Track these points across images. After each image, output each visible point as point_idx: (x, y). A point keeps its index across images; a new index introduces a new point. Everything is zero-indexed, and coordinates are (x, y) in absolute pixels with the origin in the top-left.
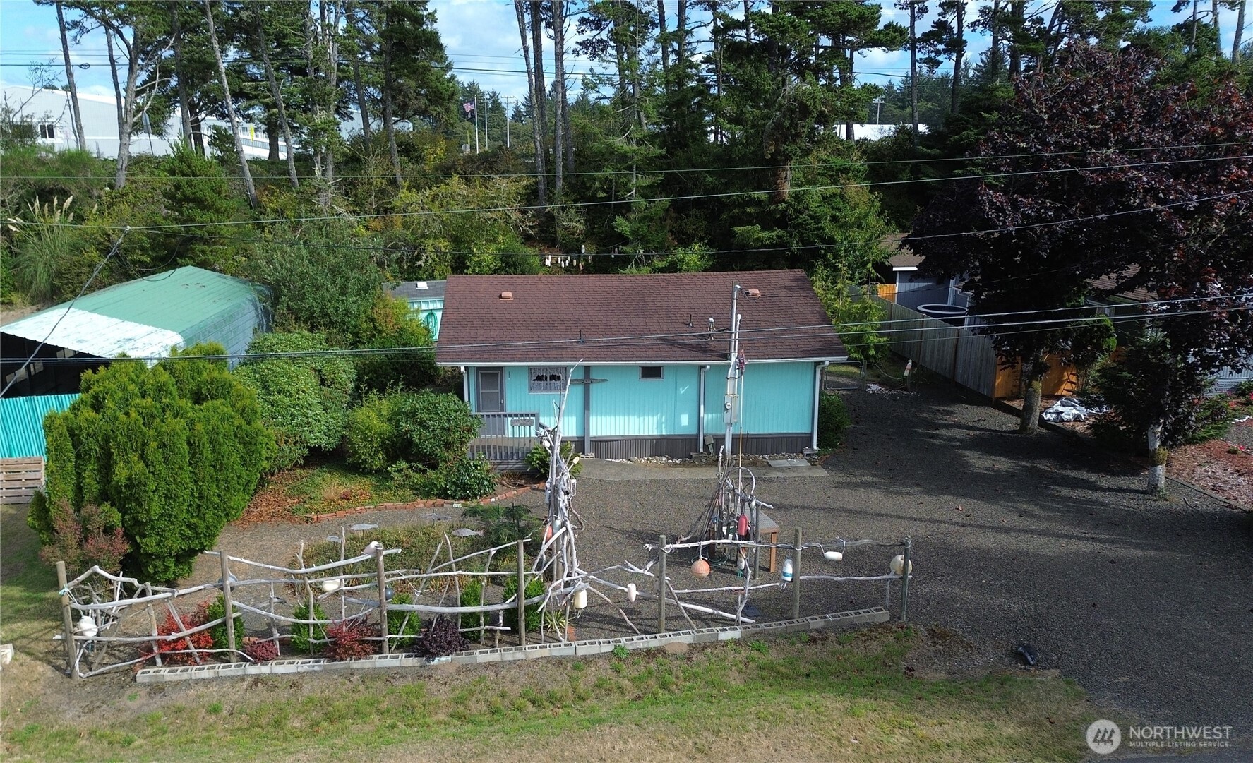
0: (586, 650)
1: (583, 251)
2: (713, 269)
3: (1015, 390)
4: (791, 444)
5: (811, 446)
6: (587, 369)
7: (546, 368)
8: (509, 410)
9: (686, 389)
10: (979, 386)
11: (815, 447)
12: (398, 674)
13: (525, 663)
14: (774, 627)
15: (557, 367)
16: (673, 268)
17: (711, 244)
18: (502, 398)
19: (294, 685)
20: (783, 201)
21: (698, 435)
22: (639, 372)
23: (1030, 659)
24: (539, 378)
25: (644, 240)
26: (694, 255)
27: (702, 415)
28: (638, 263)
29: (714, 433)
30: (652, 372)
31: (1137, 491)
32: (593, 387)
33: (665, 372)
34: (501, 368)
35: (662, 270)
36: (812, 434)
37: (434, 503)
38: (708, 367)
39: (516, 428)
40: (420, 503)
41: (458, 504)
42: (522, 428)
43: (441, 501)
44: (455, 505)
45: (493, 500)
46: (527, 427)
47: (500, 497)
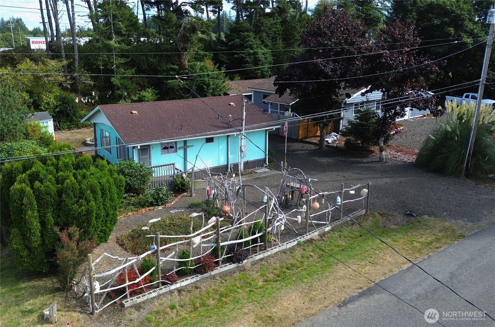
0: (290, 245)
1: (94, 94)
2: (158, 100)
3: (306, 135)
4: (260, 163)
5: (266, 163)
6: (185, 142)
7: (168, 143)
8: (153, 165)
9: (223, 146)
10: (291, 135)
11: (267, 163)
12: (231, 273)
13: (273, 256)
14: (338, 223)
15: (171, 142)
16: (140, 100)
17: (155, 88)
18: (150, 159)
19: (197, 288)
20: (186, 69)
21: (227, 165)
22: (204, 141)
23: (414, 214)
24: (165, 148)
25: (126, 88)
26: (148, 94)
27: (229, 156)
28: (125, 99)
29: (233, 163)
30: (210, 140)
31: (376, 162)
32: (188, 150)
33: (215, 140)
34: (149, 146)
35: (135, 101)
36: (265, 158)
37: (149, 209)
38: (235, 135)
39: (166, 171)
40: (143, 210)
41: (160, 208)
42: (168, 171)
43: (152, 208)
44: (159, 208)
45: (172, 203)
46: (170, 170)
47: (174, 202)
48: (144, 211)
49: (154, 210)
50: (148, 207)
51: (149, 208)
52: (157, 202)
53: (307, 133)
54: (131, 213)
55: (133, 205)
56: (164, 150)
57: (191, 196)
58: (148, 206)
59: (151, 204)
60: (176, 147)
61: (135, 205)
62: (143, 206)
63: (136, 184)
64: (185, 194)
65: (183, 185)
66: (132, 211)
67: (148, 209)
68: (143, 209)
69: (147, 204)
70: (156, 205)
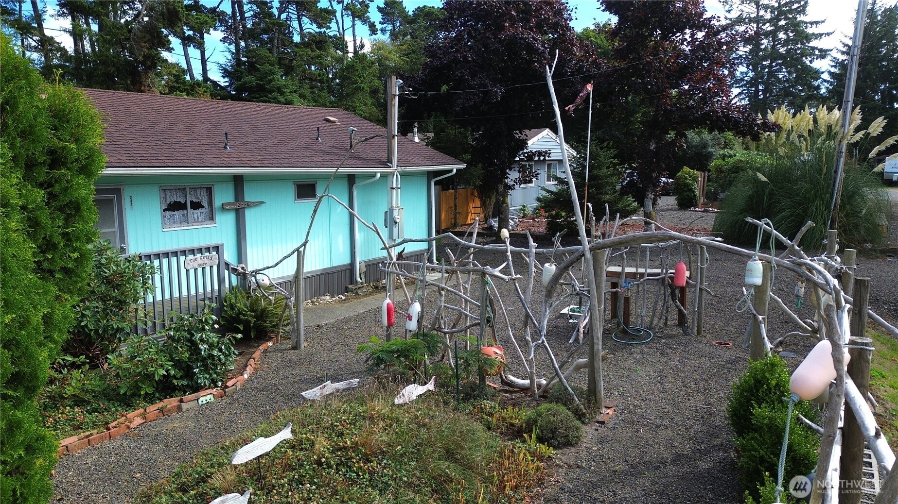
3: (453, 221)
6: (238, 189)
7: (183, 190)
15: (195, 189)
18: (123, 240)
21: (353, 265)
22: (294, 191)
24: (174, 207)
27: (357, 239)
29: (365, 258)
32: (250, 211)
34: (117, 190)
36: (430, 250)
37: (161, 410)
38: (378, 175)
39: (192, 272)
40: (135, 418)
41: (206, 398)
42: (200, 271)
43: (171, 402)
44: (203, 400)
45: (246, 376)
46: (208, 269)
47: (249, 370)
48: (138, 421)
49: (179, 408)
50: (152, 402)
51: (160, 405)
52: (188, 373)
53: (455, 218)
54: (75, 438)
55: (78, 401)
56: (172, 213)
57: (295, 348)
58: (150, 399)
59: (166, 388)
60: (211, 203)
61: (88, 403)
62: (127, 401)
63: (87, 313)
64: (270, 344)
65: (262, 315)
66: (77, 428)
67: (152, 408)
68: (131, 414)
69: (146, 389)
70: (184, 390)
